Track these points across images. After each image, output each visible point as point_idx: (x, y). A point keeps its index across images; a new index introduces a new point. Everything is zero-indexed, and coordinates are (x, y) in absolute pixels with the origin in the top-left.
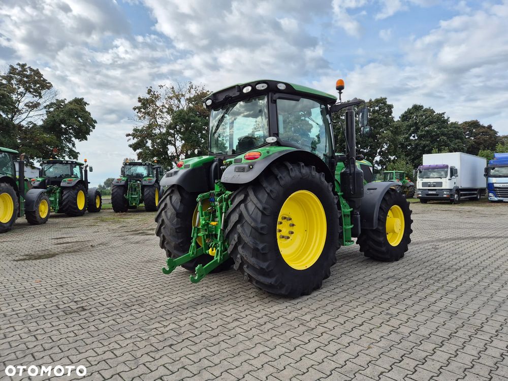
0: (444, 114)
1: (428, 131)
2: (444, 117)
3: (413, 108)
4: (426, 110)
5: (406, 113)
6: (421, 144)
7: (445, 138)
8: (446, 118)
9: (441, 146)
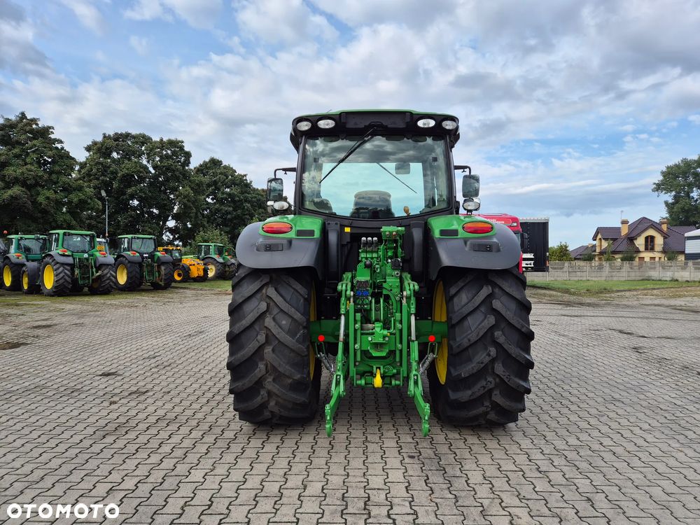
0: (245, 175)
1: (229, 195)
2: (246, 180)
3: (210, 161)
4: (225, 167)
5: (201, 166)
6: (221, 210)
7: (249, 205)
8: (248, 182)
9: (244, 215)
